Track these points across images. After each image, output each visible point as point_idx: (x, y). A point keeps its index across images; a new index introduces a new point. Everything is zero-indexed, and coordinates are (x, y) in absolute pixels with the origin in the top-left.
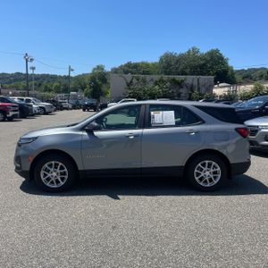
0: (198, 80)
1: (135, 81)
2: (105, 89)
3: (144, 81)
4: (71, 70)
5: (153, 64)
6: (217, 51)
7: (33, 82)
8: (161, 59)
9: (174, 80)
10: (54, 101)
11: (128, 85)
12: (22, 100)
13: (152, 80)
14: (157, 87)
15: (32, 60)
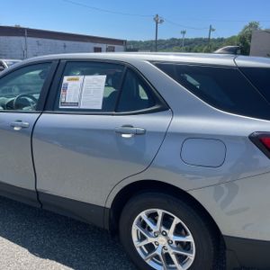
15: (162, 21)
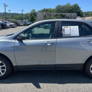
0: (71, 15)
1: (47, 15)
2: (36, 19)
3: (50, 15)
4: (23, 11)
5: (53, 9)
6: (77, 4)
7: (10, 16)
8: (56, 7)
9: (62, 15)
10: (16, 23)
11: (44, 17)
12: (3, 22)
13: (53, 15)
15: (7, 6)
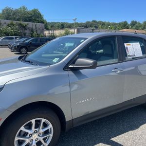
6: (37, 10)
13: (5, 23)
14: (9, 28)
